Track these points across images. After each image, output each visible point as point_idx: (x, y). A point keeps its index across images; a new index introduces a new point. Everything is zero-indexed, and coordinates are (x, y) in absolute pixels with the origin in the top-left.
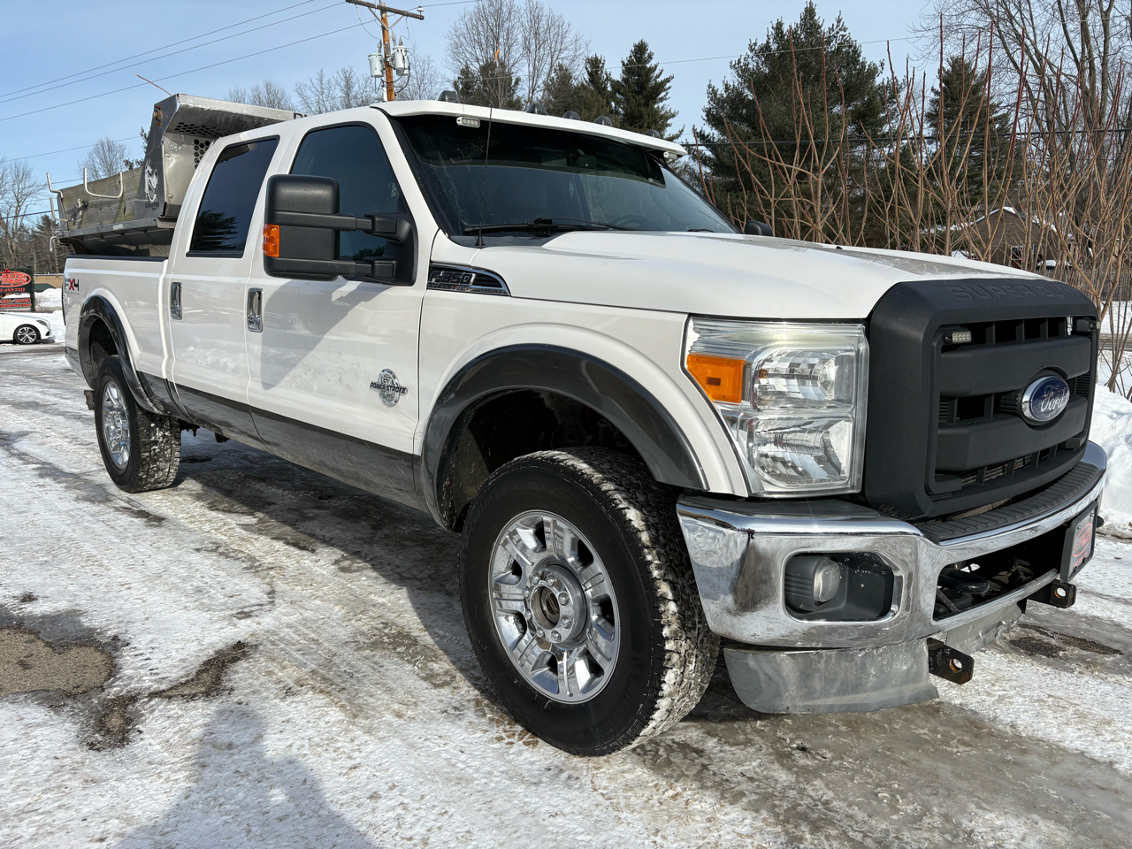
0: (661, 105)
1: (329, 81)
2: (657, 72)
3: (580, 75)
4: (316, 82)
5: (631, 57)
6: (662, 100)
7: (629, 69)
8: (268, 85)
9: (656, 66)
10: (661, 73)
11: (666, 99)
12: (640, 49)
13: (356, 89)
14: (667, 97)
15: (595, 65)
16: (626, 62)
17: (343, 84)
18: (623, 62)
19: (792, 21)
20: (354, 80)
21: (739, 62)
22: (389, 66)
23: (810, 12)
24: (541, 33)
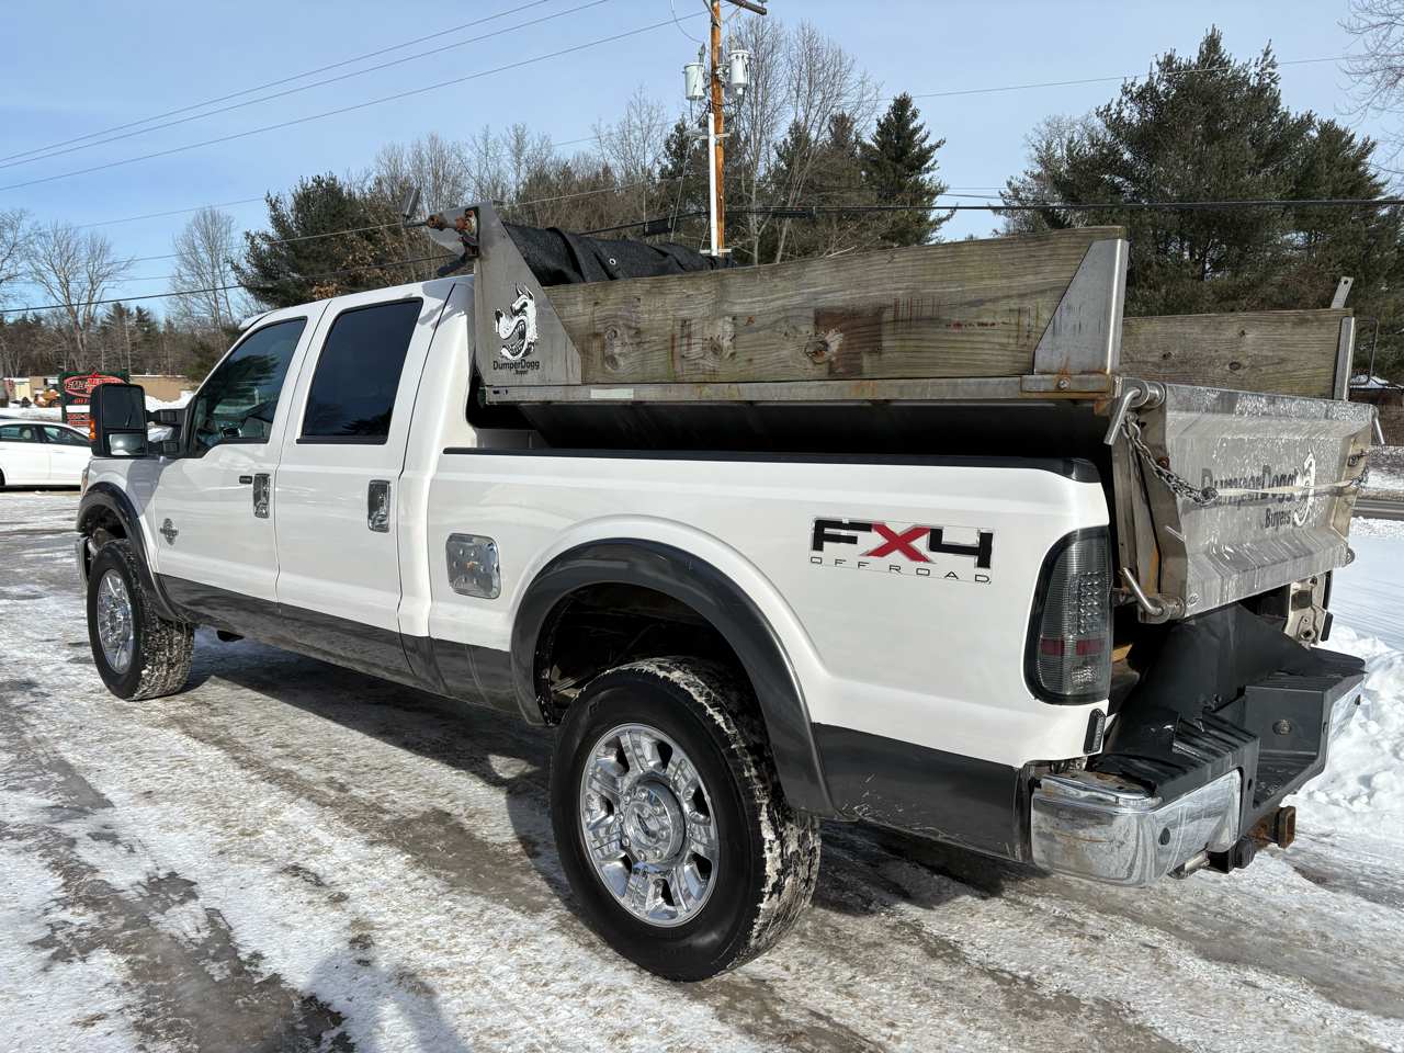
0: (927, 177)
1: (495, 141)
2: (922, 133)
3: (820, 135)
4: (480, 142)
5: (889, 114)
6: (928, 170)
7: (884, 129)
9: (921, 127)
10: (927, 136)
11: (934, 169)
12: (902, 105)
13: (528, 151)
14: (936, 166)
15: (842, 124)
16: (882, 121)
17: (513, 143)
18: (879, 121)
19: (1189, 54)
20: (527, 138)
21: (1109, 108)
22: (718, 81)
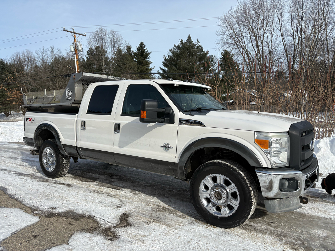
0: (148, 60)
1: (46, 50)
2: (147, 50)
3: (124, 51)
4: (42, 50)
5: (139, 46)
6: (148, 58)
7: (138, 49)
8: (27, 51)
9: (146, 49)
10: (148, 51)
11: (149, 58)
12: (142, 44)
13: (55, 52)
14: (150, 57)
15: (129, 48)
16: (138, 47)
17: (51, 50)
18: (137, 47)
19: (185, 40)
20: (54, 49)
21: (172, 49)
22: (76, 49)
23: (190, 38)
24: (114, 39)
